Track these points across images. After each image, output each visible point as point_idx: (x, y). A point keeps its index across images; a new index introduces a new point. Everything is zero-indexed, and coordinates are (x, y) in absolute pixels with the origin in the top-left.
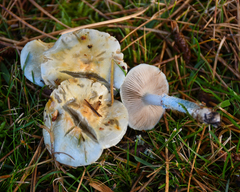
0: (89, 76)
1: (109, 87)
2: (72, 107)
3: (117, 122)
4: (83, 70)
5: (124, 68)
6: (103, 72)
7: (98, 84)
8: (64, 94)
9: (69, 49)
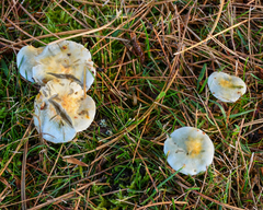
0: (68, 77)
1: (82, 86)
2: (55, 100)
3: (87, 113)
4: (63, 73)
5: (93, 72)
6: (78, 75)
7: (75, 83)
8: (50, 90)
9: (54, 56)
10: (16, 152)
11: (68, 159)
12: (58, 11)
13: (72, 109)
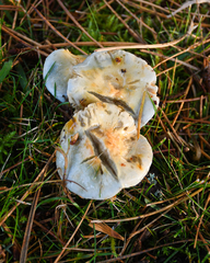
0: (116, 102)
1: (136, 119)
2: (95, 134)
3: (140, 161)
4: (112, 96)
5: (155, 103)
6: (132, 102)
7: (126, 114)
8: (90, 118)
9: (101, 68)
10: (21, 201)
11: (97, 224)
12: (104, 15)
13: (118, 151)
